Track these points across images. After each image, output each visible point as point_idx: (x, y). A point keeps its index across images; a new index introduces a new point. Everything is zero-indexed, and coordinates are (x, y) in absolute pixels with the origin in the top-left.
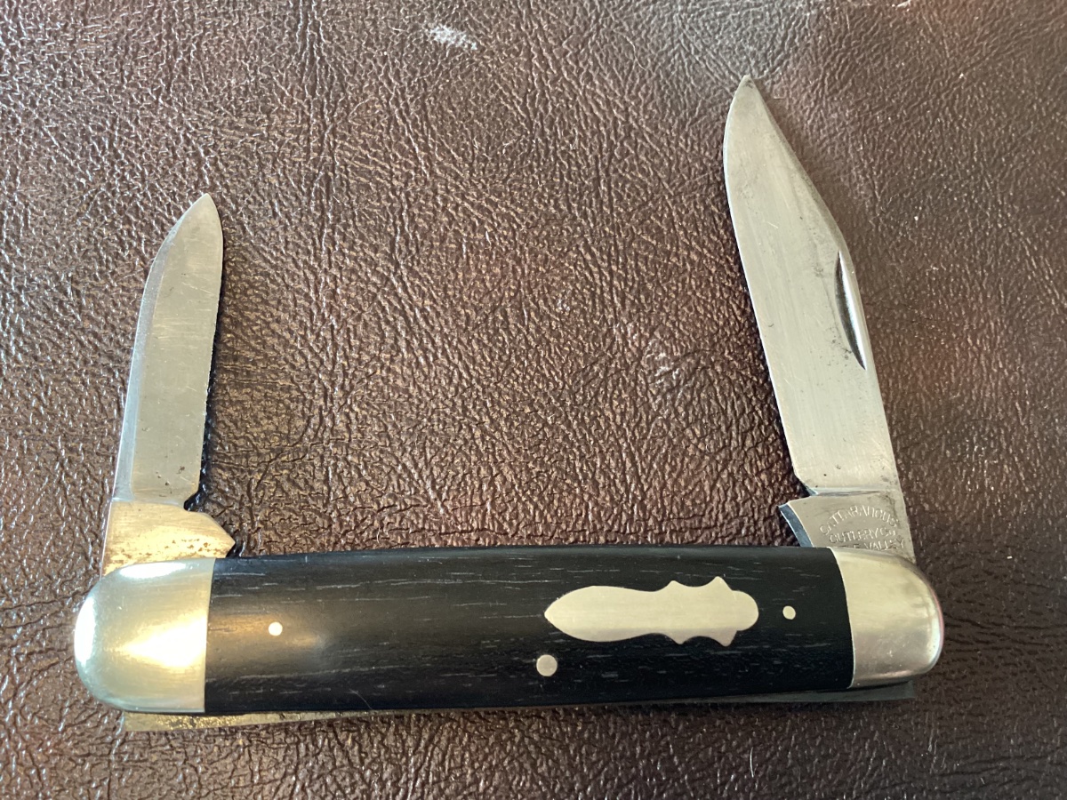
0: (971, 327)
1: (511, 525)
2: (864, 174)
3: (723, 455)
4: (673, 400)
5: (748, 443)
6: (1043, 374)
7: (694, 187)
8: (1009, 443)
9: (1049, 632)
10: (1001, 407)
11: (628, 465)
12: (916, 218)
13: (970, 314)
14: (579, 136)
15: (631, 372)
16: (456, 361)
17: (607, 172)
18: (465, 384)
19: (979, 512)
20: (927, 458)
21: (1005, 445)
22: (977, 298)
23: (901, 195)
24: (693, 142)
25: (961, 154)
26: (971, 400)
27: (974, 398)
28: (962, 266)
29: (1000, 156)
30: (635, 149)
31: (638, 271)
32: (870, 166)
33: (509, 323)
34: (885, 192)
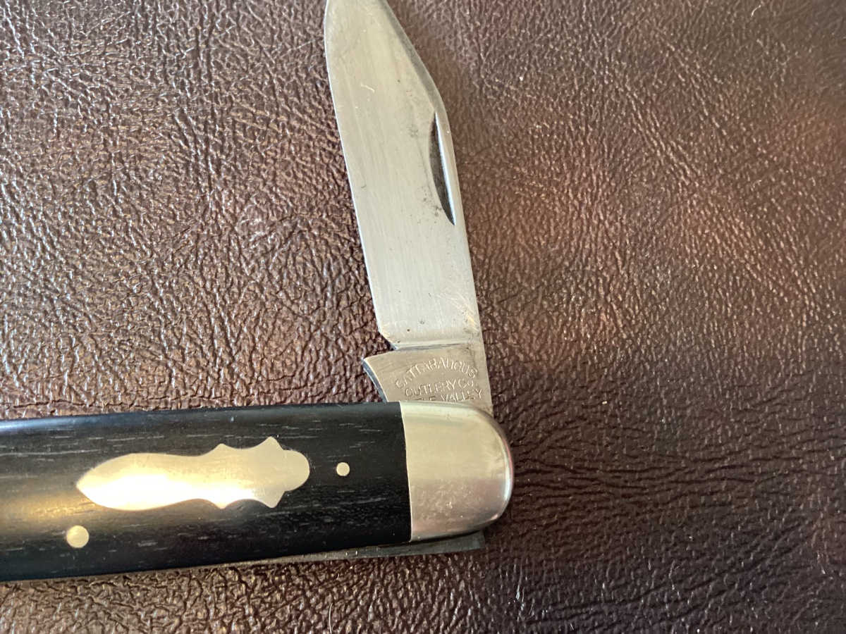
0: (573, 181)
1: (88, 394)
2: (470, 37)
3: (316, 315)
4: (267, 263)
5: (344, 303)
6: (645, 224)
7: (295, 54)
8: (608, 292)
9: (645, 475)
10: (601, 257)
11: (217, 329)
12: (521, 79)
13: (572, 168)
14: (180, 10)
15: (225, 238)
16: (41, 234)
17: (207, 43)
18: (48, 257)
19: (575, 360)
20: (523, 309)
21: (602, 293)
22: (580, 153)
23: (506, 56)
24: (296, 11)
25: (569, 14)
26: (569, 251)
27: (573, 250)
28: (566, 122)
29: (609, 14)
30: (237, 20)
31: (235, 139)
32: (477, 29)
33: (97, 195)
34: (489, 56)
